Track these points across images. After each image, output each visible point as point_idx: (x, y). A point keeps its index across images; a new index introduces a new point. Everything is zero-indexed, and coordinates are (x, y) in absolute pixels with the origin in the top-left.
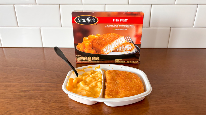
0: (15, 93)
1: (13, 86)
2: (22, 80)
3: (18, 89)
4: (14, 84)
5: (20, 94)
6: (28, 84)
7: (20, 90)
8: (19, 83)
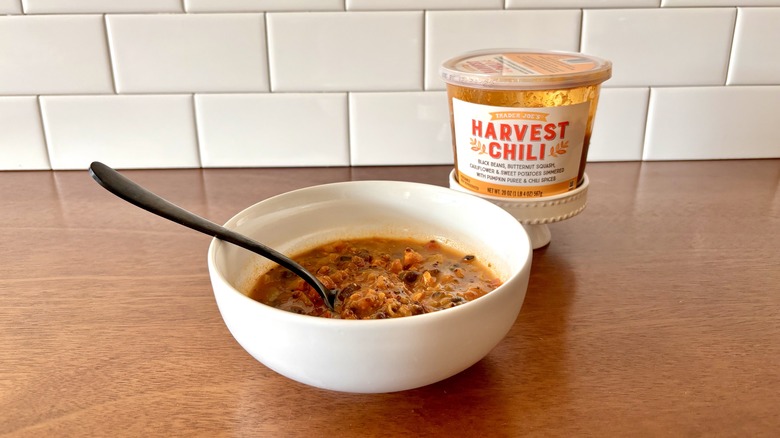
0: (125, 305)
1: (112, 285)
2: (139, 267)
3: (133, 293)
4: (114, 278)
5: (141, 306)
6: (161, 277)
7: (141, 296)
8: (128, 275)
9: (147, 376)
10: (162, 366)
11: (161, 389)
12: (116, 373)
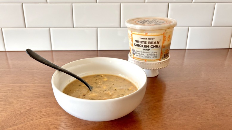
9: (42, 114)
10: (46, 111)
11: (46, 118)
12: (32, 113)
